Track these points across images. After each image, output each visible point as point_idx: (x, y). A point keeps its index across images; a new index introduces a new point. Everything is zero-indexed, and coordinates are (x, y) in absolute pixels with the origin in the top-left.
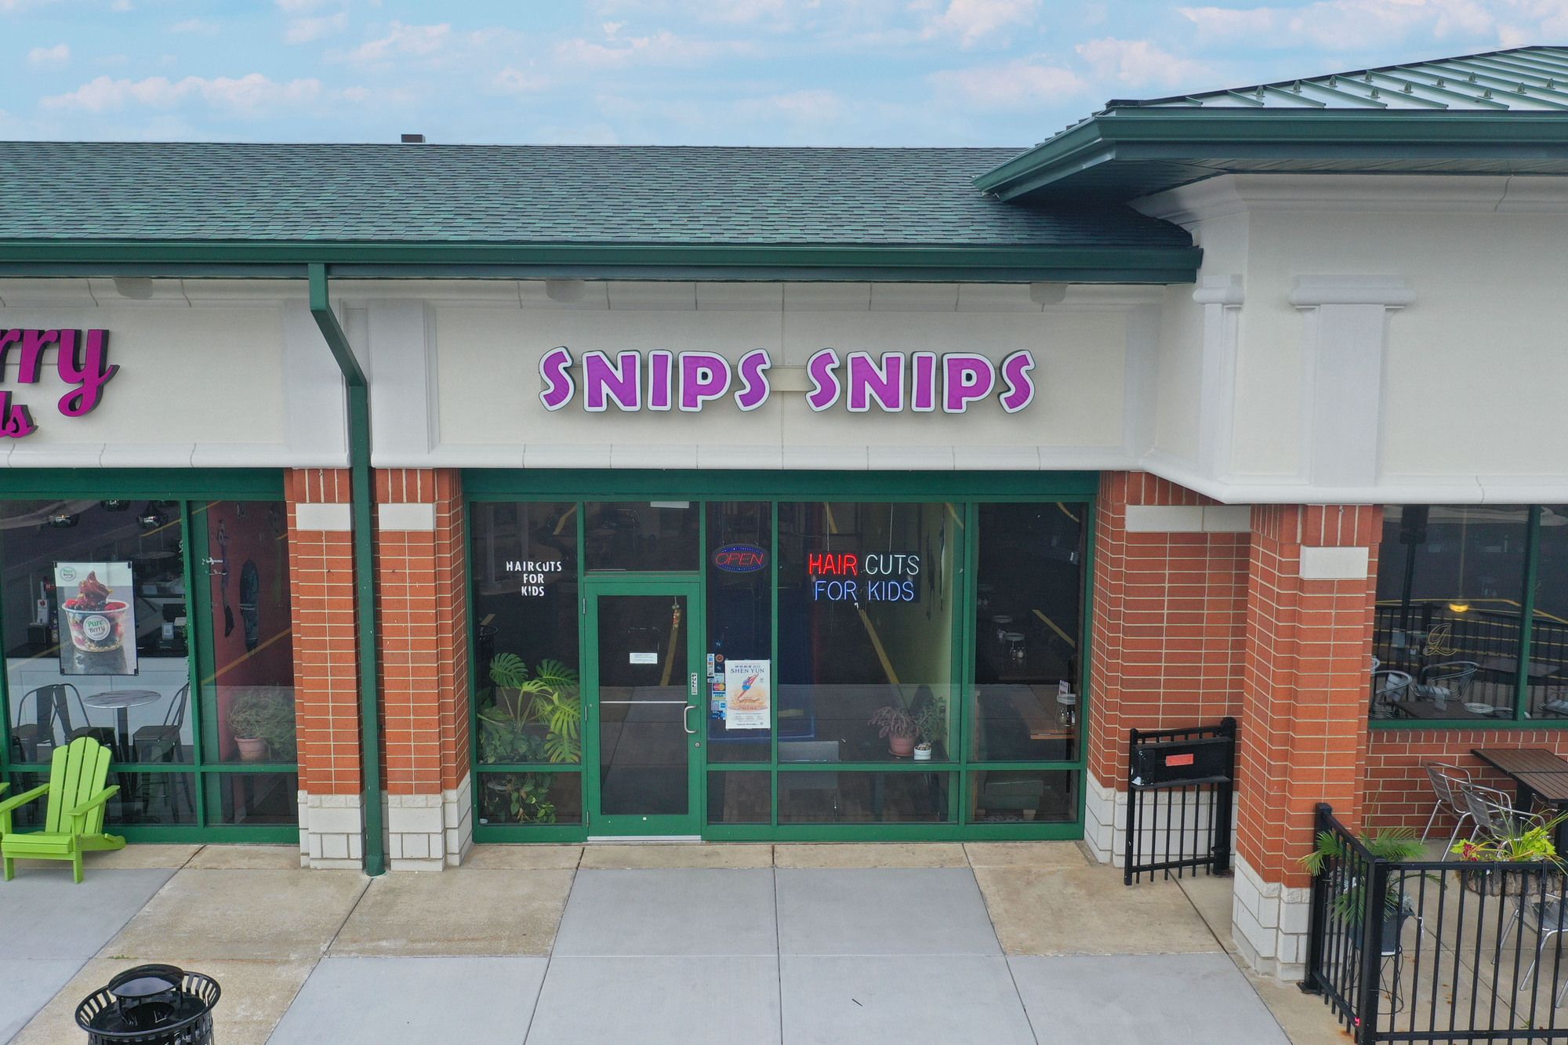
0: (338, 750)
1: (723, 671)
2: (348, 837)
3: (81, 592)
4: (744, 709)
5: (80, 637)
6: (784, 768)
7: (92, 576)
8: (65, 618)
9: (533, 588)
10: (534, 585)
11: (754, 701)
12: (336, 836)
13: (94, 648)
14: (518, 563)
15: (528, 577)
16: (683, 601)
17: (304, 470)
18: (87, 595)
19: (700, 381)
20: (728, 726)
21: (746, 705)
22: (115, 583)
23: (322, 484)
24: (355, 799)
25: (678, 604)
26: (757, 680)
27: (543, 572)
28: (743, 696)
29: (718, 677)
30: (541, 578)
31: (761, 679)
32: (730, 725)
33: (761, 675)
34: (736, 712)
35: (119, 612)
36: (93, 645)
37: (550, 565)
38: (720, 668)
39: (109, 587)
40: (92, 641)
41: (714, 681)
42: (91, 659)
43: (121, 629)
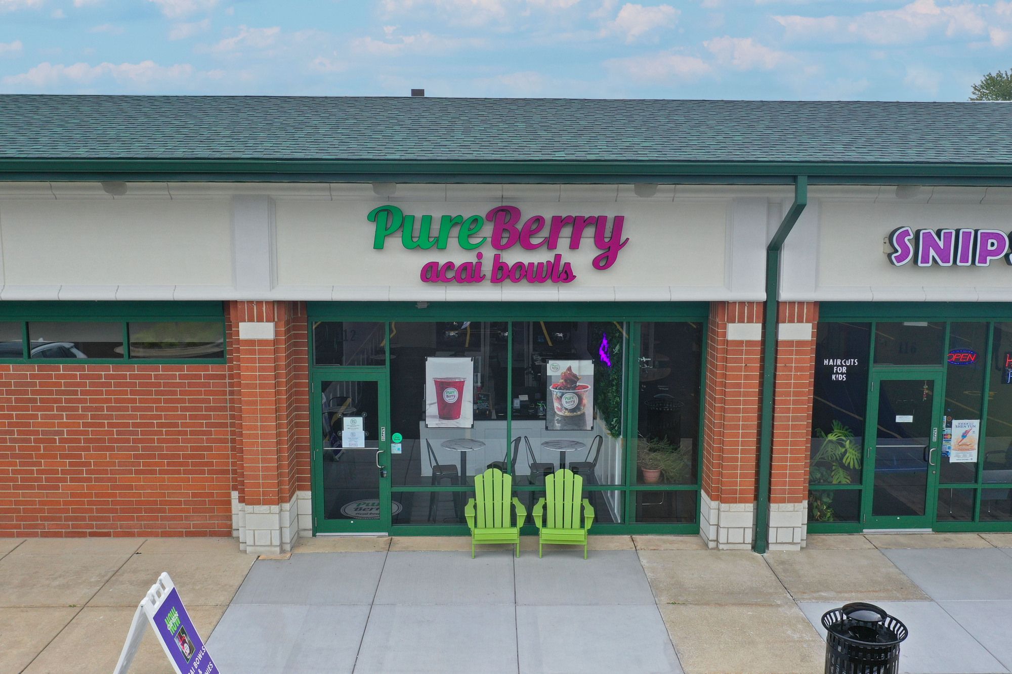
0: (743, 476)
1: (951, 427)
2: (744, 530)
3: (562, 379)
4: (961, 450)
5: (560, 407)
6: (986, 486)
7: (569, 369)
8: (551, 394)
9: (840, 375)
10: (840, 374)
11: (968, 445)
12: (738, 529)
13: (567, 414)
14: (831, 360)
15: (837, 369)
16: (931, 384)
17: (736, 302)
18: (566, 381)
19: (990, 248)
20: (951, 461)
21: (962, 447)
22: (583, 373)
23: (746, 312)
24: (750, 507)
25: (927, 385)
26: (971, 433)
27: (846, 366)
28: (963, 442)
29: (947, 431)
30: (844, 370)
31: (974, 432)
32: (953, 459)
33: (974, 429)
34: (957, 452)
35: (584, 391)
36: (567, 411)
37: (851, 361)
38: (949, 425)
39: (579, 376)
40: (566, 409)
41: (945, 433)
42: (565, 420)
43: (585, 401)
